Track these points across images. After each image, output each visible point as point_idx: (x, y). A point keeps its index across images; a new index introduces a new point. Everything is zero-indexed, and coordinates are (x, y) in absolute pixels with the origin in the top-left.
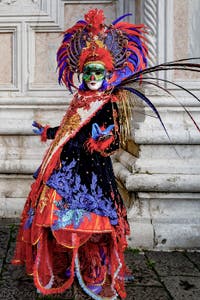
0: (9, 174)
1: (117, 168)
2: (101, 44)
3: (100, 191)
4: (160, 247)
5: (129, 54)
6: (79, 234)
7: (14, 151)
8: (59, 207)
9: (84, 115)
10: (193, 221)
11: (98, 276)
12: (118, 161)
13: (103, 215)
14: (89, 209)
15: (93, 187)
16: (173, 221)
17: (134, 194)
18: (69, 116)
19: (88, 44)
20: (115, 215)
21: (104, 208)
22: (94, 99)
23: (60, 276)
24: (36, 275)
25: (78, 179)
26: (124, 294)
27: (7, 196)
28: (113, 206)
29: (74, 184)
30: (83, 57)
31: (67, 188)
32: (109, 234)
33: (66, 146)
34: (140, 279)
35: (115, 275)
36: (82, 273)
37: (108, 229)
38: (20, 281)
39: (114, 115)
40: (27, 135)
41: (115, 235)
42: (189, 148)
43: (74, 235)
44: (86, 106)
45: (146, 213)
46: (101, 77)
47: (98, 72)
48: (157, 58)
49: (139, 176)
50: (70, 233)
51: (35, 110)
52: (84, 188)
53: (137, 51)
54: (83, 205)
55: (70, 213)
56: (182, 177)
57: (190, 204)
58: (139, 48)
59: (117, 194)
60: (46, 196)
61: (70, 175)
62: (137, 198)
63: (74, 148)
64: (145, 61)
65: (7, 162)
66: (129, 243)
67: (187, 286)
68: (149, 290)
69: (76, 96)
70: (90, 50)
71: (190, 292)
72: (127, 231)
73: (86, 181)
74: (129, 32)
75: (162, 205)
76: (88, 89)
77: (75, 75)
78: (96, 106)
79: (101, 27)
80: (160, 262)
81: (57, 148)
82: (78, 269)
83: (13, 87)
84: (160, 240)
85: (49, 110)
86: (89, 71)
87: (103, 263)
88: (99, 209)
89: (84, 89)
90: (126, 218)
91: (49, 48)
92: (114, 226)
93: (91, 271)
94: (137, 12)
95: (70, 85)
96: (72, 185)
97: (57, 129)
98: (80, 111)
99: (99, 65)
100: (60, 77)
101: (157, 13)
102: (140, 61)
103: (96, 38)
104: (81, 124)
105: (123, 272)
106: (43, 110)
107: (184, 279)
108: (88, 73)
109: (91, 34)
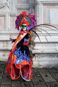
0: (4, 50)
1: (30, 49)
2: (26, 20)
4: (40, 67)
5: (32, 22)
6: (21, 65)
7: (5, 45)
8: (16, 59)
9: (22, 37)
10: (48, 61)
11: (26, 74)
12: (30, 47)
13: (27, 60)
14: (23, 59)
15: (24, 54)
16: (43, 61)
17: (34, 55)
18: (18, 37)
19: (23, 19)
20: (29, 60)
21: (27, 59)
22: (24, 33)
23: (17, 75)
24: (11, 75)
25: (21, 52)
26: (32, 79)
27: (4, 56)
28: (29, 58)
29: (20, 53)
30: (22, 23)
31: (18, 54)
32: (28, 65)
34: (36, 75)
35: (30, 74)
36: (22, 74)
37: (28, 63)
38: (7, 76)
39: (29, 36)
40: (9, 41)
41: (30, 65)
42: (46, 44)
43: (20, 65)
44: (22, 34)
45: (37, 59)
46: (26, 27)
47: (25, 26)
48: (39, 23)
49: (35, 50)
50: (19, 65)
51: (10, 35)
52: (22, 54)
53: (34, 21)
54: (22, 58)
55: (19, 60)
56: (45, 50)
57: (47, 57)
58: (35, 21)
59: (30, 55)
60: (13, 56)
61: (19, 51)
62: (35, 56)
63: (20, 45)
64: (36, 24)
65: (4, 48)
66: (33, 66)
67: (46, 76)
68: (38, 77)
69: (20, 32)
70: (23, 21)
71: (47, 77)
72: (32, 64)
73: (23, 52)
74: (32, 17)
75: (41, 57)
76: (23, 30)
77: (20, 27)
78: (25, 34)
80: (40, 71)
81: (16, 44)
82: (21, 73)
83: (5, 29)
84: (40, 65)
85: (14, 35)
86: (23, 26)
87: (27, 72)
88: (26, 59)
89: (22, 30)
90: (32, 61)
91: (14, 20)
92: (29, 63)
93: (24, 73)
94: (34, 12)
95: (18, 29)
96: (19, 53)
97: (16, 40)
98: (21, 36)
99: (25, 25)
100: (16, 27)
101: (39, 12)
102: (35, 24)
103: (25, 18)
104: (21, 39)
105: (32, 73)
106: (12, 35)
107: (46, 74)
108: (23, 27)
109: (23, 17)
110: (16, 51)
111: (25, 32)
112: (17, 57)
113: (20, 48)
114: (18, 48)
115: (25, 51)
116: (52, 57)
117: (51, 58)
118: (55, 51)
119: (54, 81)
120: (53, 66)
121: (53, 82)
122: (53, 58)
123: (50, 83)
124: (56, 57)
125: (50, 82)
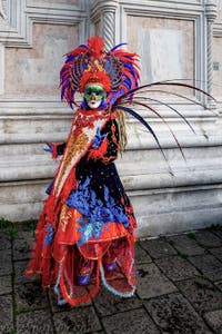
2: (101, 68)
3: (113, 201)
5: (124, 78)
6: (101, 244)
13: (118, 222)
19: (89, 67)
20: (126, 219)
22: (97, 118)
25: (94, 194)
28: (124, 212)
29: (90, 200)
30: (85, 78)
33: (78, 165)
39: (113, 130)
42: (139, 153)
43: (96, 246)
44: (91, 126)
46: (100, 97)
47: (98, 93)
52: (100, 202)
53: (131, 76)
54: (101, 217)
57: (141, 199)
58: (132, 73)
60: (66, 215)
61: (86, 193)
70: (91, 72)
71: (146, 279)
74: (123, 59)
79: (101, 53)
86: (90, 92)
92: (127, 229)
96: (89, 201)
98: (85, 130)
99: (99, 86)
100: (62, 94)
104: (89, 143)
107: (140, 267)
108: (89, 94)
109: (92, 58)
110: (77, 193)
111: (100, 113)
112: (84, 216)
113: (88, 181)
114: (83, 183)
115: (106, 190)
116: (158, 197)
117: (155, 203)
118: (167, 178)
119: (168, 291)
120: (162, 232)
121: (166, 296)
122: (161, 203)
123: (156, 301)
124: (169, 197)
125: (157, 298)
